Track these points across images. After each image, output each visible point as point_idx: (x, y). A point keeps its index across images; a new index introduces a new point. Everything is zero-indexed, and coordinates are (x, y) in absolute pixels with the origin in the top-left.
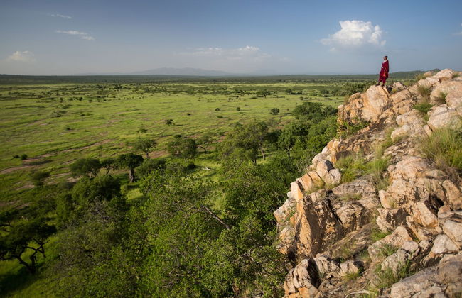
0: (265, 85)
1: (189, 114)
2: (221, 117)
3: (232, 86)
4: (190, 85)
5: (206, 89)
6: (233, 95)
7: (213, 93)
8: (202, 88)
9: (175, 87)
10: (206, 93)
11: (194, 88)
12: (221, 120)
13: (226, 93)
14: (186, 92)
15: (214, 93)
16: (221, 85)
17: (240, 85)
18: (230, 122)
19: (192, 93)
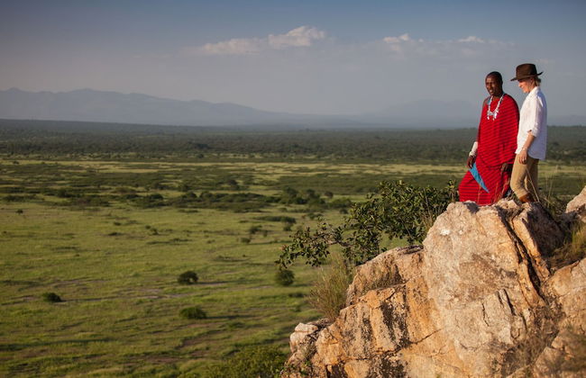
0: (428, 169)
1: (54, 298)
2: (196, 315)
3: (278, 170)
4: (87, 163)
5: (158, 181)
6: (275, 211)
7: (181, 204)
8: (136, 180)
9: (21, 171)
10: (155, 202)
11: (102, 180)
12: (198, 328)
13: (244, 202)
14: (63, 194)
15: (188, 202)
16: (228, 166)
17: (313, 167)
18: (239, 337)
19: (88, 201)
